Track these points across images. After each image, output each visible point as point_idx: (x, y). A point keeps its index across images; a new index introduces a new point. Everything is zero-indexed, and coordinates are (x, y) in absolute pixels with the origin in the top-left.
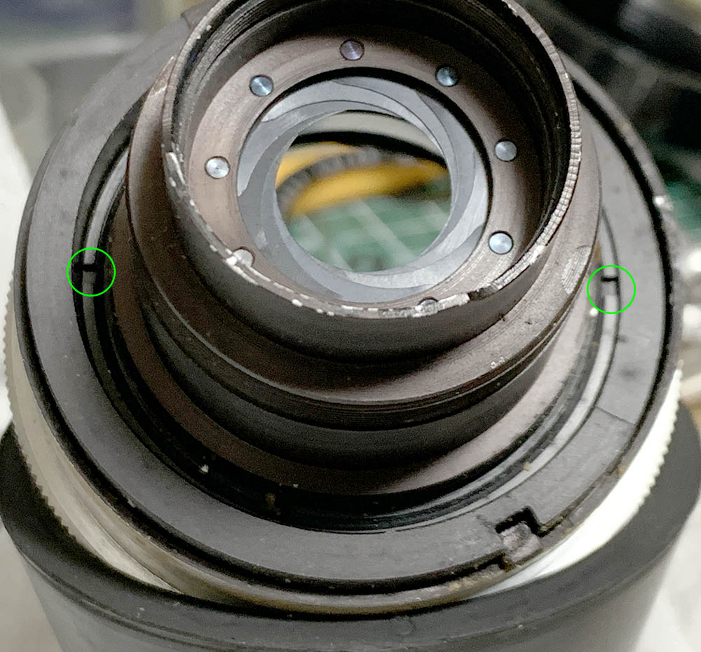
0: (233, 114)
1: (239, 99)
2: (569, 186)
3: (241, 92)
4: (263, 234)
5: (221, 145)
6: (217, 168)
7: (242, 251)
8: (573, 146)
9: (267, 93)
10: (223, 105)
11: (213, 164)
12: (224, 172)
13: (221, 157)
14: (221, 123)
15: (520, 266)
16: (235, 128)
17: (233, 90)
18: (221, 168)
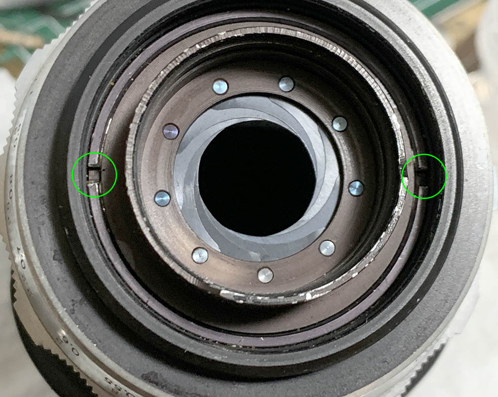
0: (171, 226)
1: (163, 217)
2: (367, 77)
3: (160, 213)
4: (252, 253)
5: (186, 245)
6: (200, 256)
7: (260, 272)
8: (344, 58)
9: (169, 199)
10: (162, 228)
11: (196, 257)
12: (205, 254)
13: (195, 250)
14: (172, 237)
15: (398, 135)
16: (181, 230)
17: (155, 216)
18: (202, 254)
